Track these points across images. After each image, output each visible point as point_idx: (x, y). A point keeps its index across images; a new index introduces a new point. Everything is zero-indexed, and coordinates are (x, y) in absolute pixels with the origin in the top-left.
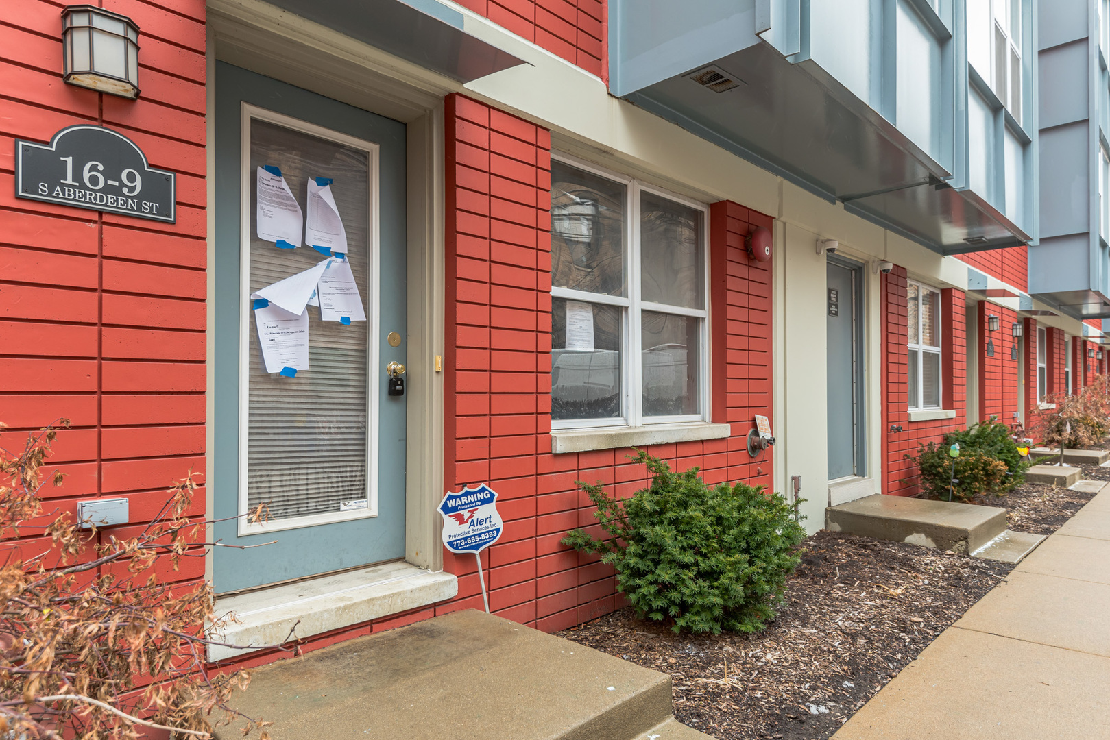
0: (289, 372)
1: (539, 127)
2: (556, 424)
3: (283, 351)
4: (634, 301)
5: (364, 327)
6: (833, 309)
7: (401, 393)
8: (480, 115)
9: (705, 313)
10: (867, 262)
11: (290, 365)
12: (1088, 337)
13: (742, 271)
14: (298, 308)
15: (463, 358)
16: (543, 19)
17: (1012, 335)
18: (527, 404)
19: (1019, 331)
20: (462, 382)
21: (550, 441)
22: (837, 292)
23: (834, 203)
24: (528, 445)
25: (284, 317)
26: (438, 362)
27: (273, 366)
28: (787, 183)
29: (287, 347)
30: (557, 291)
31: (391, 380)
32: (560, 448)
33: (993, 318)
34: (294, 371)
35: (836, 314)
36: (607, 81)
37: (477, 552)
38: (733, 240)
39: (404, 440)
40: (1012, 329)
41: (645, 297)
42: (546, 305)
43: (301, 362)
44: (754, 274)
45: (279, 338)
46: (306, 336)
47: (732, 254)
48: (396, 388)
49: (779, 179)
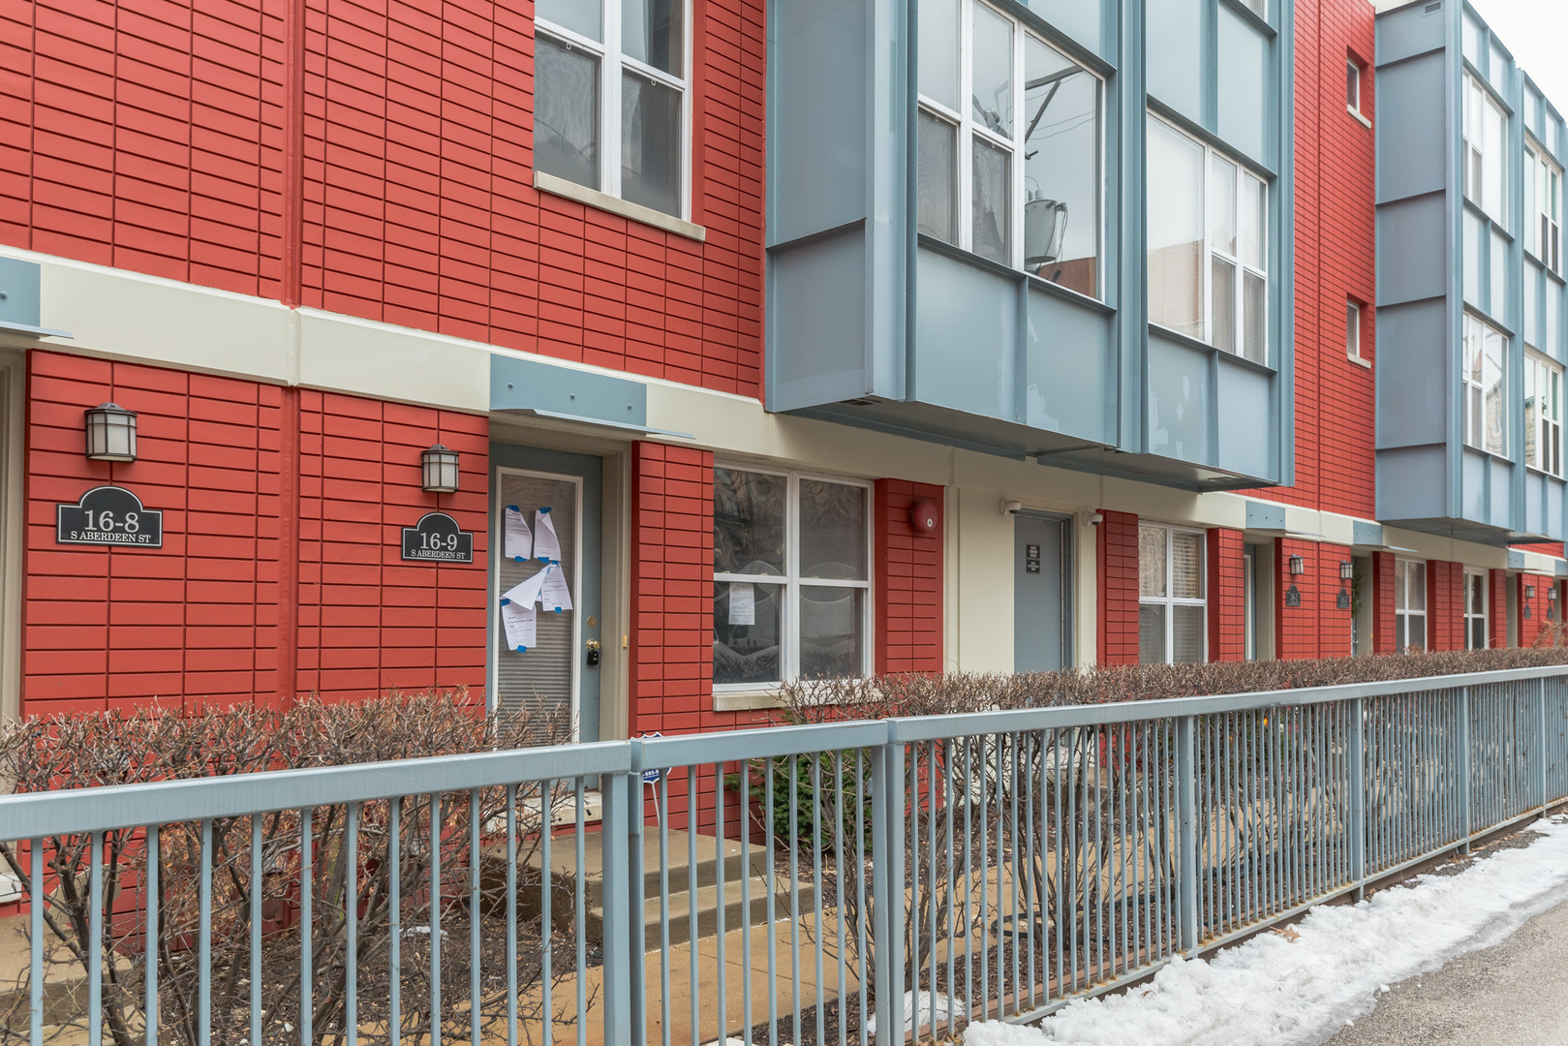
0: (522, 649)
1: (704, 451)
2: (717, 688)
3: (519, 634)
4: (793, 580)
5: (570, 614)
6: (1033, 566)
7: (596, 663)
8: (657, 452)
9: (868, 584)
10: (1077, 513)
11: (522, 644)
12: (1524, 569)
13: (907, 542)
14: (530, 605)
15: (643, 638)
16: (710, 366)
17: (1340, 578)
18: (692, 671)
19: (1348, 573)
20: (643, 655)
21: (712, 701)
22: (1038, 548)
23: (1024, 460)
24: (693, 703)
25: (519, 610)
26: (625, 640)
27: (513, 646)
28: (959, 451)
29: (521, 631)
30: (718, 577)
31: (589, 653)
32: (719, 707)
33: (1294, 559)
34: (525, 648)
35: (1038, 571)
36: (763, 401)
37: (653, 783)
38: (895, 515)
39: (598, 699)
40: (1340, 570)
41: (802, 574)
42: (709, 590)
43: (531, 642)
44: (919, 544)
45: (516, 625)
46: (534, 623)
47: (894, 527)
48: (593, 659)
49: (949, 448)
